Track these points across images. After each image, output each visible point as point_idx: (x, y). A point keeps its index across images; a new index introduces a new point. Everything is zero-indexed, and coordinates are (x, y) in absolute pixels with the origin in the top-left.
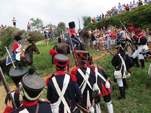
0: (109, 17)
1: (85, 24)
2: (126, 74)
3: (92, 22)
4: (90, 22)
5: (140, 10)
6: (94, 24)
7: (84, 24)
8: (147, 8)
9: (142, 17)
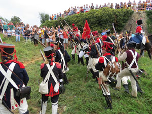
0: (66, 17)
1: (43, 21)
2: (65, 70)
3: (50, 20)
4: (47, 20)
5: (91, 13)
6: (51, 22)
7: (41, 21)
8: (97, 13)
9: (93, 20)
